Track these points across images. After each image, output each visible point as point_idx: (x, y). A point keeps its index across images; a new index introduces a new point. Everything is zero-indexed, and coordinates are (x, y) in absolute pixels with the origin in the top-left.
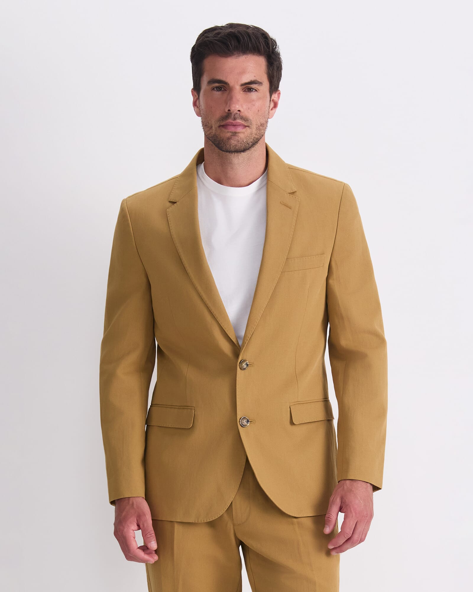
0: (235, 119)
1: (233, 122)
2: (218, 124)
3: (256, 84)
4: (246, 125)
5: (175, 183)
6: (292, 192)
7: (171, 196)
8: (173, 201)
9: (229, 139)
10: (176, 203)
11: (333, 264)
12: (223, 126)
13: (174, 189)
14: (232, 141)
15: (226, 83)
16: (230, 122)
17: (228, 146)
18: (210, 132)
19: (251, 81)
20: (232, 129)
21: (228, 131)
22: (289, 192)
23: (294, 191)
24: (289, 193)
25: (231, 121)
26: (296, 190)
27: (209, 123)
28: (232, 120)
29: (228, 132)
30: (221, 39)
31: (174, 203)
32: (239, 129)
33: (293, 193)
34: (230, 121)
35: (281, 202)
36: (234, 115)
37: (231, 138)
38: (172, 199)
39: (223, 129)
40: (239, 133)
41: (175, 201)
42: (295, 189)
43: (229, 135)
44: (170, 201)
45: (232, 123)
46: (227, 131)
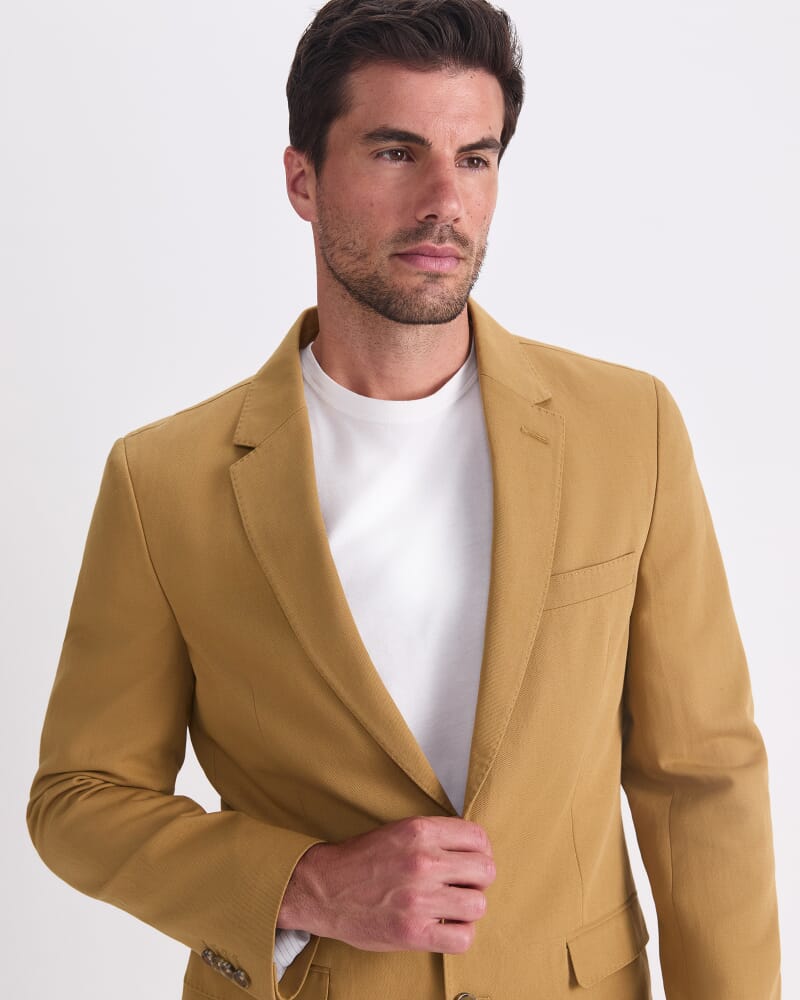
0: (441, 240)
1: (438, 247)
2: (390, 249)
3: (489, 147)
4: (462, 254)
5: (246, 396)
6: (541, 400)
7: (237, 430)
8: (247, 444)
9: (418, 291)
10: (251, 449)
11: (647, 571)
12: (402, 256)
13: (246, 412)
14: (427, 296)
15: (420, 141)
16: (428, 247)
17: (416, 309)
18: (355, 267)
19: (483, 139)
20: (433, 265)
21: (420, 270)
22: (537, 402)
23: (546, 398)
24: (537, 404)
25: (433, 245)
26: (550, 395)
27: (355, 243)
28: (434, 242)
29: (418, 273)
30: (418, 20)
31: (244, 450)
32: (446, 266)
33: (545, 403)
34: (430, 243)
35: (521, 429)
36: (441, 230)
37: (425, 290)
38: (242, 438)
39: (404, 265)
40: (445, 276)
41: (252, 445)
42: (547, 394)
43: (417, 281)
44: (237, 443)
45: (435, 250)
46: (414, 269)
